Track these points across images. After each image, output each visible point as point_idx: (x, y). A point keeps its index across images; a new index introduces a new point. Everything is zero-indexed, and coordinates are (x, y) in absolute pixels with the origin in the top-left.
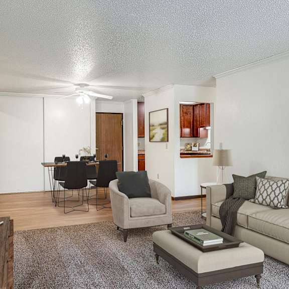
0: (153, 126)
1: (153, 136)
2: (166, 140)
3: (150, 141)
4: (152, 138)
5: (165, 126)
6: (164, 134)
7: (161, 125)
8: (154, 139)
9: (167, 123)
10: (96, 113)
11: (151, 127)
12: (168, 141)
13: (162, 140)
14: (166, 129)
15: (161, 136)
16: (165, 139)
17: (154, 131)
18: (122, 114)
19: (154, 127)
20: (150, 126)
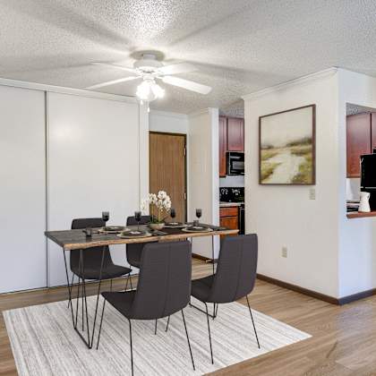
0: (270, 147)
1: (270, 172)
2: (310, 181)
3: (260, 183)
4: (266, 177)
5: (307, 147)
6: (301, 167)
7: (293, 144)
8: (272, 179)
9: (312, 141)
10: (151, 132)
11: (263, 151)
12: (313, 183)
13: (298, 182)
14: (310, 155)
15: (295, 171)
16: (306, 179)
17: (271, 161)
18: (185, 136)
19: (270, 152)
20: (260, 149)
